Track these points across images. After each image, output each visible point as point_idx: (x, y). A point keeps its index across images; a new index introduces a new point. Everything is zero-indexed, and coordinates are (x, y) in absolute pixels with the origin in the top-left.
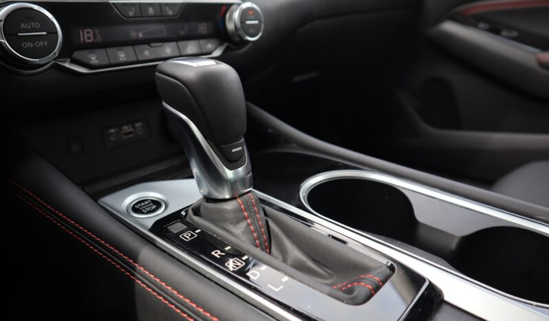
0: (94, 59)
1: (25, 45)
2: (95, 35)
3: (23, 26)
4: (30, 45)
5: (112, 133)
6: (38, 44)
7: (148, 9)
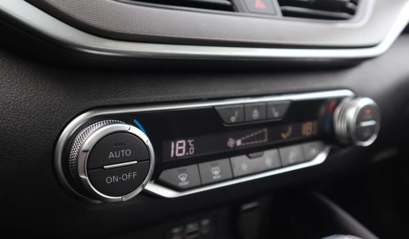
0: (183, 179)
1: (109, 180)
2: (188, 147)
3: (111, 155)
4: (115, 179)
5: (175, 233)
6: (125, 177)
7: (252, 111)
